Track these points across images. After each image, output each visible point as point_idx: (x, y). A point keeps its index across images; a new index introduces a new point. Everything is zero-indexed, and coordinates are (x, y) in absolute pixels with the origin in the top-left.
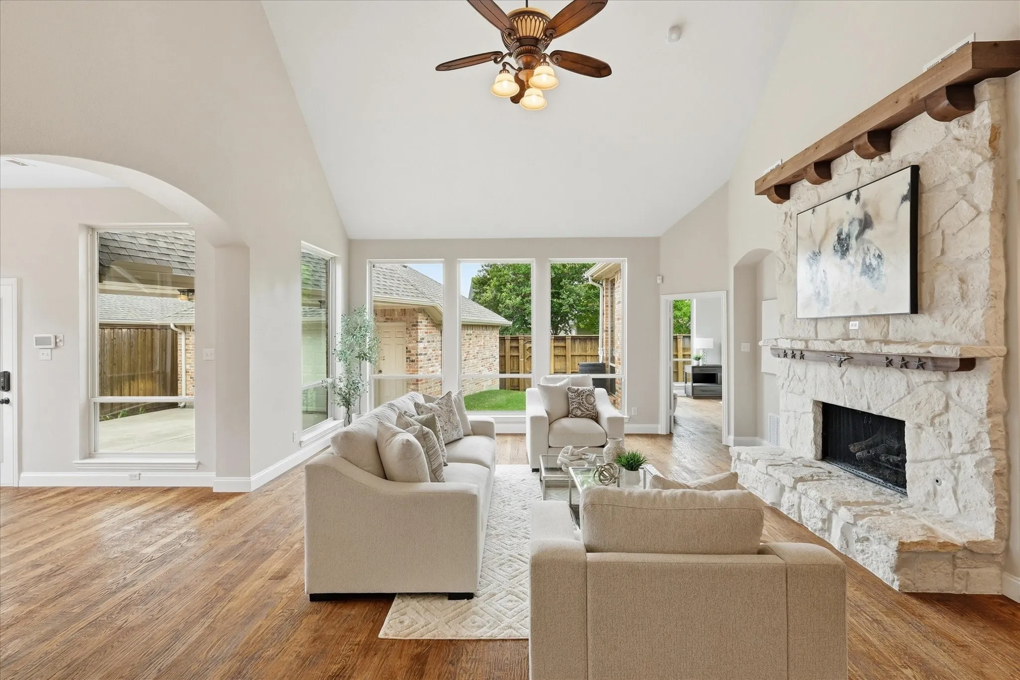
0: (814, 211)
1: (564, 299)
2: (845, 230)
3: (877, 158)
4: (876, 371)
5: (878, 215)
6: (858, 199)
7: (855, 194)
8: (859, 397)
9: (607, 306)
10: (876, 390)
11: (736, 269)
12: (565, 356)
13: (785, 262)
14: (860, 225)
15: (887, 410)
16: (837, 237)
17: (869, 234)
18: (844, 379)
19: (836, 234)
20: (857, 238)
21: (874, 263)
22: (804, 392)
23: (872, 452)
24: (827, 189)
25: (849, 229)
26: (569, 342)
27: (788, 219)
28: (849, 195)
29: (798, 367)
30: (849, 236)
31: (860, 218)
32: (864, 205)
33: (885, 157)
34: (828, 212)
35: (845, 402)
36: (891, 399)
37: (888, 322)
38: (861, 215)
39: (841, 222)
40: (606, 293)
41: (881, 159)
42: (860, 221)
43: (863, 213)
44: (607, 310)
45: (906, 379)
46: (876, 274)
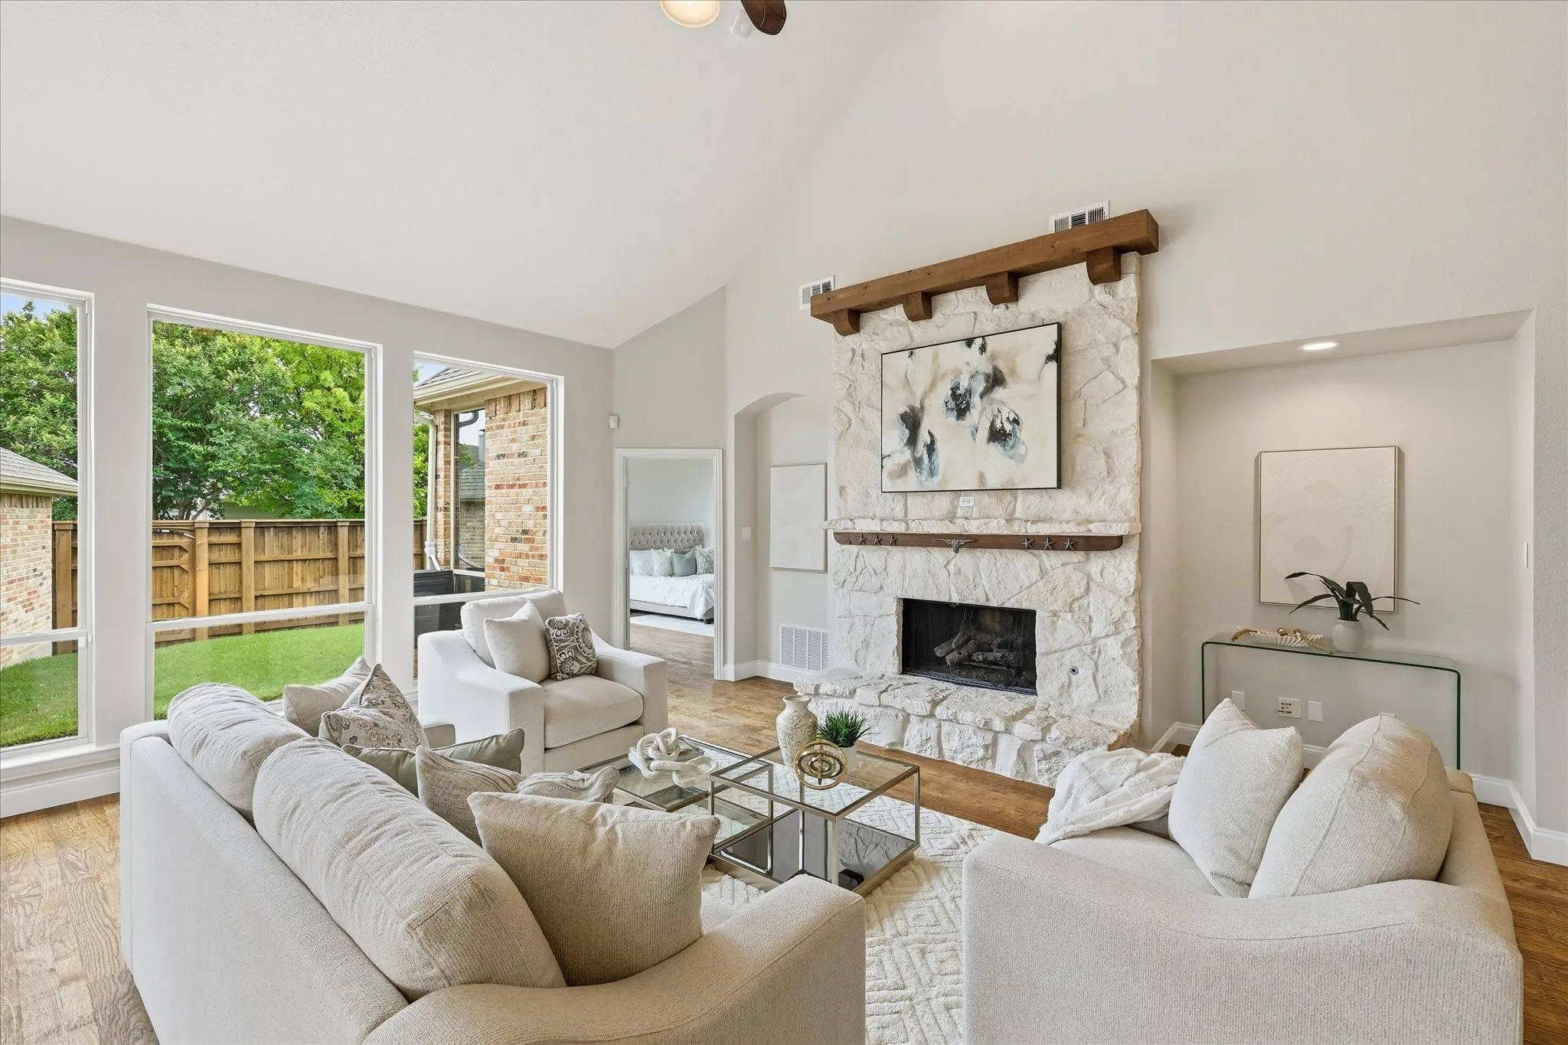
0: (912, 353)
1: (220, 445)
2: (964, 384)
3: (1002, 306)
4: (998, 557)
5: (1013, 372)
6: (983, 349)
7: (978, 342)
8: (971, 587)
9: (447, 463)
10: (997, 578)
11: (738, 417)
12: (240, 563)
13: (851, 415)
14: (987, 381)
15: (1013, 600)
16: (950, 392)
17: (999, 393)
18: (951, 567)
19: (950, 387)
20: (982, 396)
21: (1008, 427)
22: (881, 588)
23: (964, 652)
24: (922, 331)
25: (970, 384)
26: (248, 536)
27: (858, 358)
28: (969, 342)
29: (873, 556)
30: (969, 392)
31: (987, 372)
32: (993, 357)
33: (1012, 306)
34: (935, 358)
35: (950, 596)
36: (1018, 586)
37: (1015, 498)
38: (989, 370)
39: (958, 373)
40: (446, 436)
41: (1007, 308)
42: (987, 377)
43: (991, 368)
44: (447, 470)
45: (1037, 562)
46: (1011, 443)
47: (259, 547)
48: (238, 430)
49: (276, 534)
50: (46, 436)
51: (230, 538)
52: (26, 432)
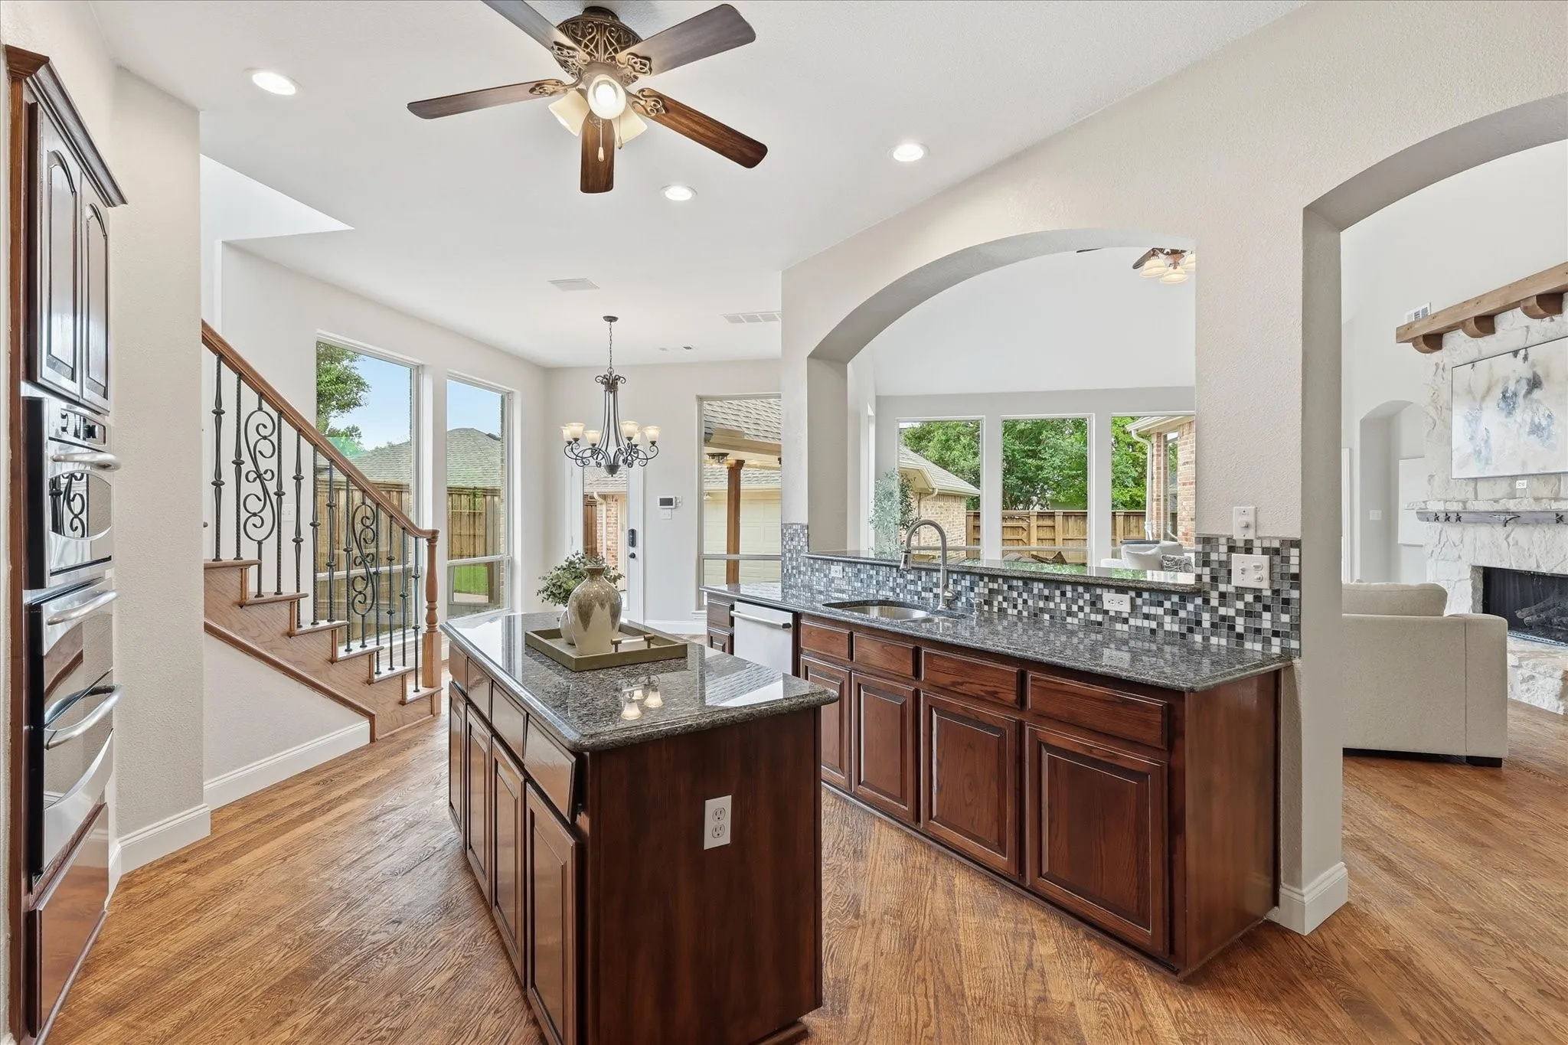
0: (1473, 365)
2: (1512, 388)
3: (1548, 319)
4: (1546, 529)
5: (1547, 376)
6: (1526, 358)
7: (1522, 353)
8: (1527, 555)
9: (1159, 468)
10: (1546, 548)
11: (1363, 422)
12: (1054, 540)
13: (1435, 418)
14: (1528, 385)
15: (1559, 568)
16: (1501, 394)
17: (1537, 394)
18: (1510, 540)
19: (1501, 391)
20: (1525, 396)
21: (1544, 423)
22: (1460, 557)
23: (1543, 616)
24: (1487, 343)
25: (1515, 388)
26: (1059, 520)
27: (1440, 371)
28: (1516, 353)
29: (1453, 532)
30: (1515, 394)
31: (1529, 377)
32: (1533, 365)
33: (1557, 318)
34: (1491, 368)
35: (1511, 563)
36: (1562, 556)
37: (1560, 480)
38: (1530, 376)
39: (1507, 379)
40: (1158, 451)
41: (1553, 320)
42: (1529, 380)
43: (1532, 374)
44: (1159, 473)
46: (1546, 434)
47: (1065, 530)
48: (1055, 448)
49: (1076, 521)
50: (962, 463)
51: (1048, 522)
52: (954, 460)
